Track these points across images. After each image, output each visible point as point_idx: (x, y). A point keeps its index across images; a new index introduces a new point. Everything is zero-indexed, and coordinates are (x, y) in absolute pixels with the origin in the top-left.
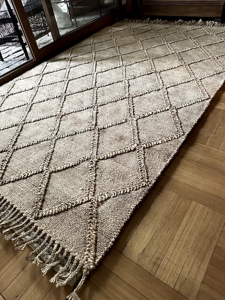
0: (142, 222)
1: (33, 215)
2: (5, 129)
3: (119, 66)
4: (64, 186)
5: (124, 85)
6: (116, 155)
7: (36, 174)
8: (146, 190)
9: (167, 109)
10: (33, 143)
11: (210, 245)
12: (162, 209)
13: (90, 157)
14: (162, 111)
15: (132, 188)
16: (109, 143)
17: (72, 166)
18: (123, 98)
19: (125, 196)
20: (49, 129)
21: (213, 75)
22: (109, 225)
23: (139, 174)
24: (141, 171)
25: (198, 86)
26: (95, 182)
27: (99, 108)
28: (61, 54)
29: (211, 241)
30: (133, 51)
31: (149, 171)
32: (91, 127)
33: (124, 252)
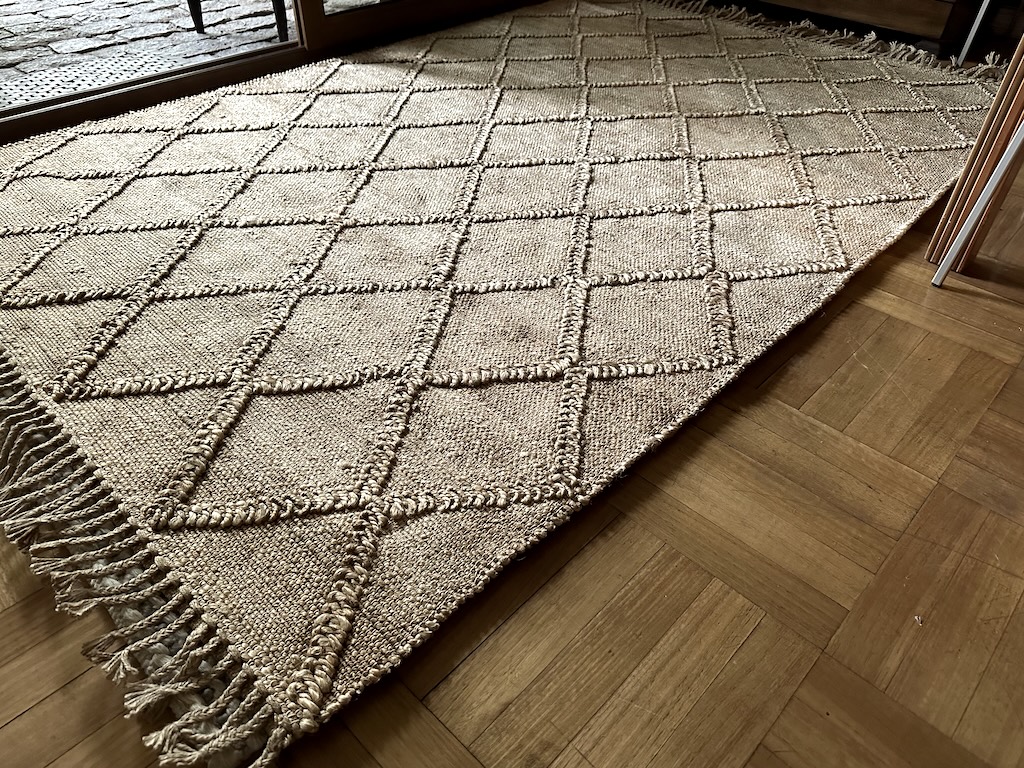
0: (522, 611)
1: (152, 514)
2: (143, 229)
3: (572, 116)
4: (286, 442)
5: (575, 177)
6: (489, 382)
7: (203, 386)
8: (564, 510)
9: (696, 274)
10: (220, 291)
11: (741, 735)
12: (601, 583)
13: (401, 370)
14: (680, 276)
15: (517, 494)
16: (478, 341)
17: (333, 388)
18: (560, 212)
19: (485, 514)
20: (291, 258)
21: (874, 202)
22: (405, 600)
23: (551, 454)
24: (563, 446)
25: (816, 226)
26: (395, 450)
27: (474, 228)
28: (393, 47)
29: (748, 725)
30: (631, 83)
31: (591, 452)
32: (429, 280)
33: (434, 699)
